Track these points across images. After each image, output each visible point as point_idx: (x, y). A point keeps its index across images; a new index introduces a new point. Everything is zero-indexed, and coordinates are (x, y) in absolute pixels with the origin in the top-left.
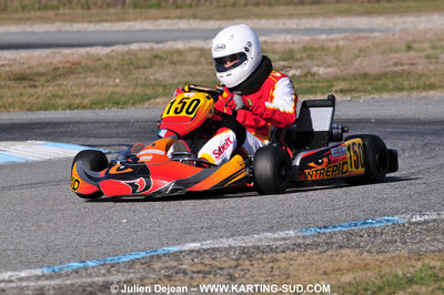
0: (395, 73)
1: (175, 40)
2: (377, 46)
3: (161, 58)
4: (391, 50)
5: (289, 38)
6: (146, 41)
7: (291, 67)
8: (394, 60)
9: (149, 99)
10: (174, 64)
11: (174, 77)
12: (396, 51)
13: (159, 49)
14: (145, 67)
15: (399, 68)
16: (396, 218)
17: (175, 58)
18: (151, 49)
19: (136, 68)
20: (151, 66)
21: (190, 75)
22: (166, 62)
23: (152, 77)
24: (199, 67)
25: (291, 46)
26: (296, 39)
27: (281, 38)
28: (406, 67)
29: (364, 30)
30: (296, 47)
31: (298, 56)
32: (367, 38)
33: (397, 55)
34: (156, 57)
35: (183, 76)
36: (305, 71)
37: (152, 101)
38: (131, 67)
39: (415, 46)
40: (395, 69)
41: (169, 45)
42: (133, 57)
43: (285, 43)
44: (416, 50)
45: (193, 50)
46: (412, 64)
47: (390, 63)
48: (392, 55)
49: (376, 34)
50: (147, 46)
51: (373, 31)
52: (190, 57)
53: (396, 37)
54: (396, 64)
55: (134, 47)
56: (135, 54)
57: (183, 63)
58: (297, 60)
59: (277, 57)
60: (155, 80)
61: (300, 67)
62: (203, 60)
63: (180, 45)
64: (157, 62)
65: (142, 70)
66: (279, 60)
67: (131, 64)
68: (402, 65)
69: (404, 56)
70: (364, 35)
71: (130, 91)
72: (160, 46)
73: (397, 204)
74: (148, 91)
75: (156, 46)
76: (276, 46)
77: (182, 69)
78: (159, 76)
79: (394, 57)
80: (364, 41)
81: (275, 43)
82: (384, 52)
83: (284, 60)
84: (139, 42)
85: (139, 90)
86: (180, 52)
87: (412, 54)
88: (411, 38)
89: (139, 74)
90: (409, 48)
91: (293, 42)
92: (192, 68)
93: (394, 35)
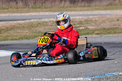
1: (45, 18)
2: (108, 20)
3: (40, 24)
4: (112, 21)
5: (80, 17)
6: (36, 19)
7: (81, 26)
9: (37, 37)
10: (45, 26)
11: (45, 30)
12: (114, 21)
13: (40, 21)
14: (35, 27)
16: (114, 73)
17: (45, 24)
18: (37, 21)
19: (33, 27)
20: (37, 27)
21: (50, 29)
22: (42, 25)
23: (38, 30)
24: (52, 27)
26: (82, 18)
27: (78, 17)
28: (117, 26)
31: (83, 23)
32: (105, 17)
33: (115, 22)
34: (39, 24)
35: (48, 29)
37: (38, 37)
38: (31, 27)
39: (120, 19)
40: (113, 27)
41: (43, 20)
42: (32, 24)
43: (79, 19)
45: (50, 21)
46: (119, 25)
47: (112, 25)
48: (113, 22)
49: (108, 16)
50: (36, 20)
51: (107, 15)
52: (50, 24)
53: (114, 17)
54: (114, 25)
55: (32, 20)
56: (32, 23)
57: (47, 25)
58: (83, 24)
59: (77, 23)
60: (39, 31)
61: (84, 26)
62: (54, 24)
63: (46, 20)
64: (39, 25)
65: (34, 28)
66: (77, 24)
67: (31, 26)
69: (117, 23)
70: (104, 16)
71: (31, 34)
72: (40, 20)
73: (114, 69)
74: (36, 34)
75: (39, 20)
76: (76, 20)
77: (47, 27)
78: (40, 30)
79: (113, 23)
80: (104, 18)
81: (76, 19)
82: (110, 21)
83: (79, 24)
84: (33, 19)
85: (34, 34)
86: (46, 22)
87: (119, 22)
88: (119, 17)
89: (34, 29)
90: (118, 20)
91: (82, 19)
92: (50, 27)
93: (113, 16)
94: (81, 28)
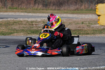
0: (78, 29)
1: (20, 18)
2: (74, 22)
4: (78, 24)
8: (79, 26)
9: (12, 34)
10: (20, 24)
11: (19, 28)
14: (11, 25)
15: (80, 28)
19: (9, 25)
20: (13, 25)
21: (24, 27)
22: (17, 24)
23: (13, 28)
24: (26, 26)
28: (82, 28)
33: (80, 25)
34: (15, 22)
35: (22, 28)
39: (84, 23)
40: (79, 28)
41: (18, 19)
42: (8, 22)
44: (84, 24)
46: (83, 28)
47: (77, 27)
48: (78, 25)
49: (74, 19)
50: (12, 19)
57: (22, 24)
62: (27, 24)
68: (81, 27)
69: (81, 25)
70: (71, 19)
71: (7, 31)
73: (77, 65)
74: (12, 31)
75: (15, 19)
77: (21, 26)
78: (15, 28)
82: (76, 24)
84: (10, 18)
85: (10, 31)
86: (21, 21)
87: (83, 25)
88: (83, 20)
89: (10, 27)
90: (83, 23)
93: (79, 19)
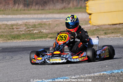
2: (62, 23)
5: (34, 21)
7: (35, 30)
16: (67, 77)
25: (35, 23)
26: (36, 21)
27: (32, 21)
29: (58, 18)
30: (36, 23)
36: (40, 31)
43: (33, 22)
49: (61, 20)
51: (60, 18)
52: (3, 27)
58: (37, 28)
59: (30, 27)
61: (38, 30)
62: (7, 28)
66: (31, 28)
73: (67, 73)
76: (30, 23)
80: (58, 21)
81: (30, 22)
83: (33, 28)
91: (36, 22)
92: (3, 30)
94: (35, 32)
